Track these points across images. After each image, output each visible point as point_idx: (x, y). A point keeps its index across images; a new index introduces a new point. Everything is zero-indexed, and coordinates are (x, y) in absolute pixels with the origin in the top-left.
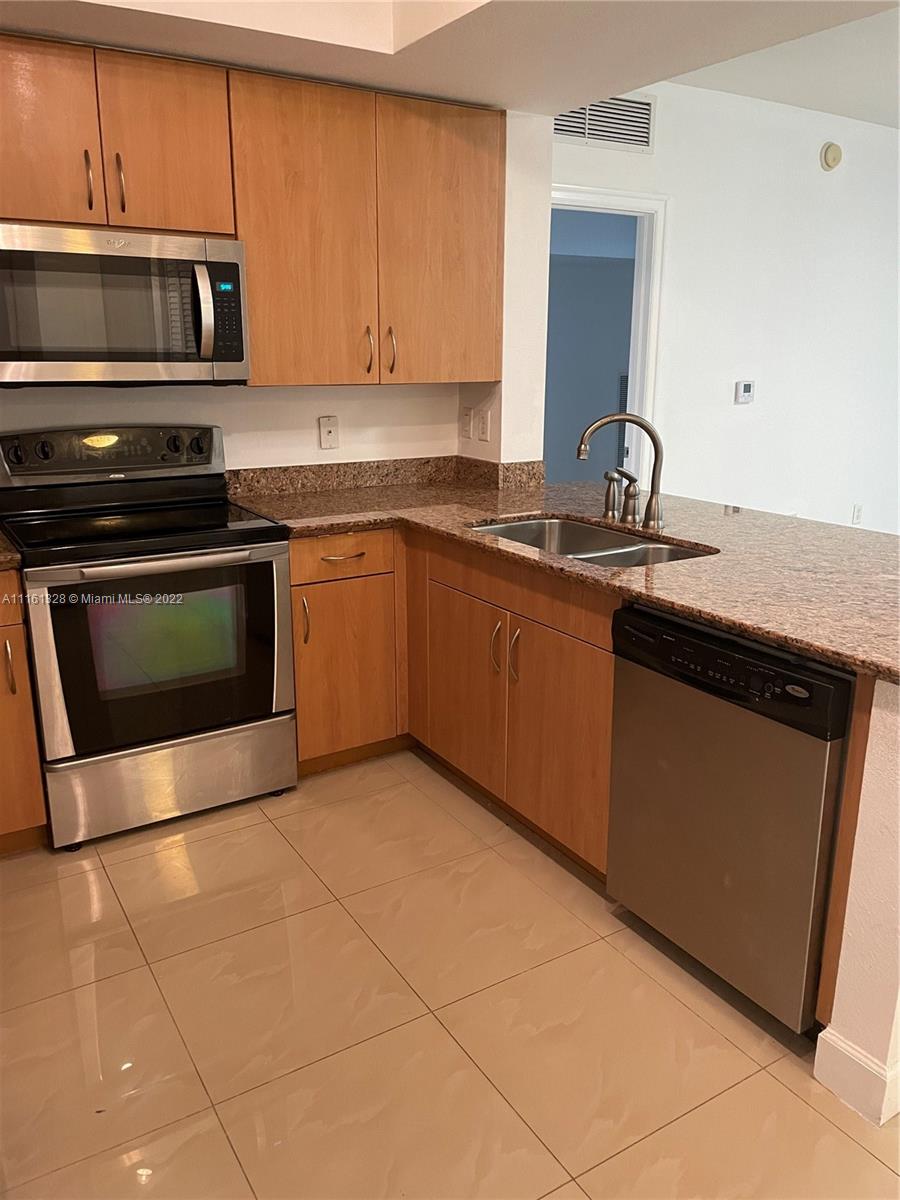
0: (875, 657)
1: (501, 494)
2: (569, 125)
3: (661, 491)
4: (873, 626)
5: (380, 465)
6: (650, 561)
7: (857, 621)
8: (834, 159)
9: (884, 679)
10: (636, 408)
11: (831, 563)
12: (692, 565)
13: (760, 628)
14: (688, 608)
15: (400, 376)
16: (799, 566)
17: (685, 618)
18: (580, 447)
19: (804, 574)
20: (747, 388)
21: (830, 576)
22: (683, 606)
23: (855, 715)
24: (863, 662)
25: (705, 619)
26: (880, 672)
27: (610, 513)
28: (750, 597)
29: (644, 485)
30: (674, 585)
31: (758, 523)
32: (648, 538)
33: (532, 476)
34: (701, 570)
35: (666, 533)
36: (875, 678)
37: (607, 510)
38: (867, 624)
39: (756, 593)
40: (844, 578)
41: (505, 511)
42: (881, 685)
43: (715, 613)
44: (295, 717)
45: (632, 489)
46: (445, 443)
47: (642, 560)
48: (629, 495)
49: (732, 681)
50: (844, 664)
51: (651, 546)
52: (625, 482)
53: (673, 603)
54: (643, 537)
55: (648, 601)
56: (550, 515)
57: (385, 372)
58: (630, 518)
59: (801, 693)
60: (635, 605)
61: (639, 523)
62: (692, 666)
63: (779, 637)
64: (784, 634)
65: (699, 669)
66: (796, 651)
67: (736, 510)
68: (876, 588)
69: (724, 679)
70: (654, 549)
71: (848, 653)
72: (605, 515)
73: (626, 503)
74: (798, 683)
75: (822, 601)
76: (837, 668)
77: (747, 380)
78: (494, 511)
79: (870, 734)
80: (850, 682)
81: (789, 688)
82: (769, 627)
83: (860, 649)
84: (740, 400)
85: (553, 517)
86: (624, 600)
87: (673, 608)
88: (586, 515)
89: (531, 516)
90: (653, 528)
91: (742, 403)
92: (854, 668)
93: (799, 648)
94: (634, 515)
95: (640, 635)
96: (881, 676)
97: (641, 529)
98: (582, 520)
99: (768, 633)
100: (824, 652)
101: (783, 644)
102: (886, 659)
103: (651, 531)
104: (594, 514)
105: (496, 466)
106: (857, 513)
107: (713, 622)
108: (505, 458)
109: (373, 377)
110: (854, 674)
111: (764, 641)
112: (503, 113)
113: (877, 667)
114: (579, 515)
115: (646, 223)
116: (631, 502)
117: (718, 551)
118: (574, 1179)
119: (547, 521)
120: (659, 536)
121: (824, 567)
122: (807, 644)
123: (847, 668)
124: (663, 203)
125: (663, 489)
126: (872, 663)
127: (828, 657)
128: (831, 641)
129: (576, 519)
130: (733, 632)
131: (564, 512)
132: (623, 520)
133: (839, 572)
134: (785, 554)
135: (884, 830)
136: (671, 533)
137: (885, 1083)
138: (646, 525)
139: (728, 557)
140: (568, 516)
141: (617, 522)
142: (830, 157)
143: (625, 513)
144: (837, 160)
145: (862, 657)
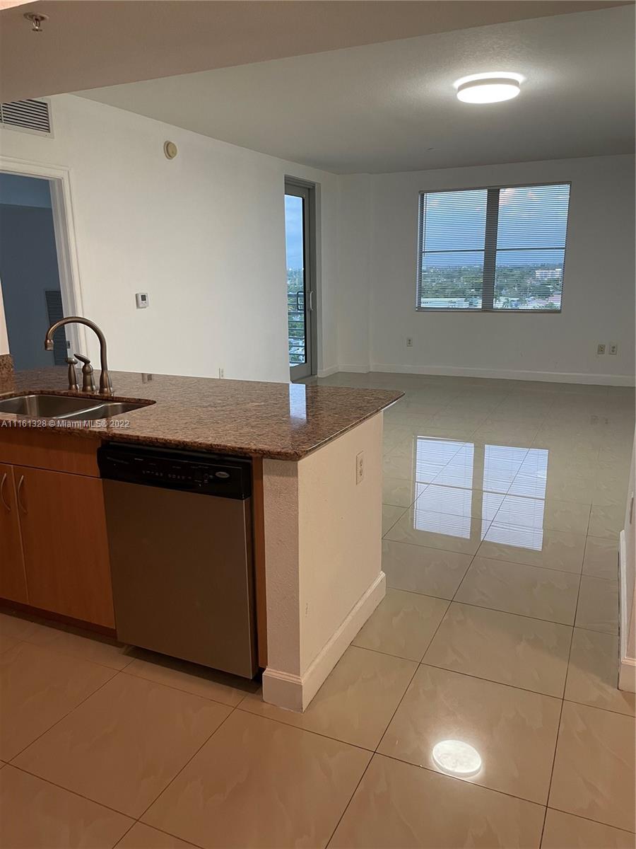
0: (260, 446)
3: (108, 369)
4: (254, 431)
6: (110, 414)
7: (246, 430)
8: (173, 152)
9: (267, 457)
10: (69, 311)
11: (222, 400)
12: (141, 412)
13: (195, 442)
14: (149, 438)
16: (205, 404)
17: (147, 445)
18: (46, 341)
19: (210, 409)
20: (144, 298)
21: (224, 408)
22: (145, 437)
23: (255, 482)
24: (255, 450)
25: (161, 443)
26: (264, 454)
27: (74, 386)
28: (183, 426)
29: (96, 365)
30: (135, 426)
31: (173, 382)
32: (105, 400)
33: (3, 366)
34: (149, 414)
35: (116, 395)
36: (262, 457)
37: (71, 384)
38: (252, 430)
39: (186, 423)
40: (231, 408)
42: (266, 462)
43: (166, 438)
45: (87, 368)
47: (104, 414)
48: (87, 372)
49: (183, 477)
50: (245, 453)
51: (109, 405)
52: (82, 364)
53: (138, 437)
54: (103, 400)
55: (121, 438)
56: (27, 392)
58: (89, 388)
59: (223, 475)
60: (111, 443)
61: (97, 390)
62: (157, 474)
63: (207, 445)
64: (210, 443)
65: (161, 475)
66: (217, 452)
67: (150, 377)
68: (250, 410)
69: (179, 477)
70: (111, 406)
71: (247, 446)
72: (70, 388)
73: (84, 379)
74: (223, 470)
75: (224, 422)
76: (241, 457)
77: (143, 292)
79: (264, 491)
80: (249, 464)
81: (217, 474)
82: (200, 440)
83: (252, 444)
84: (141, 306)
85: (31, 393)
86: (103, 440)
87: (138, 439)
88: (55, 389)
89: (12, 394)
90: (107, 393)
91: (143, 308)
92: (251, 454)
93: (220, 450)
94: (91, 385)
95: (119, 461)
96: (265, 456)
97: (98, 394)
98: (53, 393)
99: (200, 444)
100: (233, 449)
101: (210, 449)
102: (266, 446)
103: (106, 395)
104: (62, 388)
106: (221, 372)
107: (166, 444)
110: (251, 458)
111: (199, 450)
113: (262, 451)
114: (50, 390)
115: (56, 185)
116: (88, 377)
117: (155, 402)
118: (138, 821)
119: (26, 397)
120: (113, 398)
121: (220, 403)
122: (224, 446)
123: (247, 456)
124: (67, 173)
125: (109, 367)
126: (260, 450)
127: (236, 451)
128: (236, 442)
129: (49, 393)
130: (179, 447)
131: (38, 390)
132: (84, 389)
133: (228, 405)
134: (196, 399)
135: (279, 542)
136: (121, 395)
137: (302, 686)
138: (101, 391)
139: (161, 405)
140: (42, 391)
142: (170, 151)
143: (85, 384)
144: (175, 153)
145: (254, 447)
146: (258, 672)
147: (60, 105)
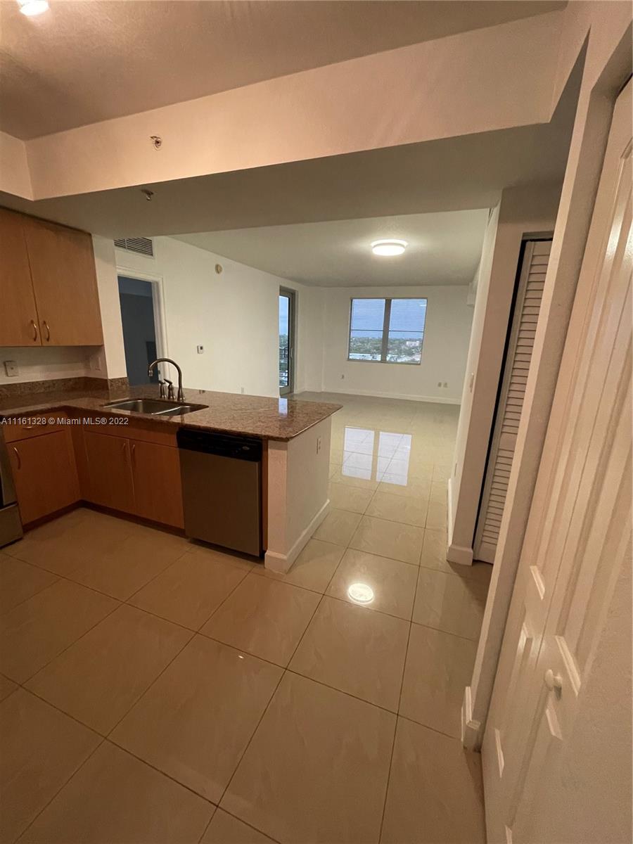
0: (267, 434)
1: (110, 392)
2: (119, 244)
4: (263, 425)
5: (44, 382)
6: (183, 412)
7: (259, 424)
9: (271, 440)
10: (161, 355)
11: (245, 406)
12: (201, 412)
15: (52, 343)
16: (236, 409)
17: (205, 431)
18: (148, 372)
19: (239, 411)
20: (201, 348)
21: (247, 411)
23: (263, 452)
26: (269, 438)
27: (163, 396)
28: (224, 421)
29: (175, 385)
30: (197, 420)
32: (181, 404)
33: (123, 384)
34: (205, 413)
35: (186, 402)
36: (268, 440)
37: (161, 395)
39: (226, 419)
40: (251, 411)
41: (113, 399)
42: (270, 443)
43: (215, 427)
44: (18, 504)
45: (171, 386)
46: (78, 372)
47: (179, 413)
48: (171, 388)
49: (224, 449)
50: (259, 437)
52: (168, 384)
54: (179, 404)
56: (137, 398)
57: (44, 341)
58: (171, 397)
59: (246, 448)
60: (184, 429)
61: (176, 399)
62: (210, 447)
63: (238, 432)
65: (212, 447)
67: (204, 391)
68: (261, 413)
69: (222, 449)
70: (184, 408)
71: (260, 433)
72: (161, 397)
73: (169, 392)
74: (246, 445)
75: (247, 419)
76: (256, 439)
77: (200, 345)
78: (108, 399)
79: (268, 458)
80: (260, 443)
81: (243, 448)
82: (234, 429)
83: (262, 432)
85: (139, 399)
86: (179, 428)
87: (200, 428)
88: (153, 398)
89: (128, 400)
90: (182, 400)
91: (201, 353)
93: (245, 435)
94: (173, 396)
95: (190, 439)
98: (151, 400)
100: (252, 434)
101: (239, 434)
102: (270, 434)
103: (181, 402)
104: (156, 397)
105: (106, 380)
106: (243, 390)
107: (215, 431)
108: (110, 377)
109: (38, 343)
110: (261, 440)
111: (233, 434)
112: (90, 235)
113: (268, 436)
114: (150, 398)
115: (155, 285)
116: (171, 391)
117: (208, 406)
118: (197, 633)
119: (136, 401)
121: (244, 408)
122: (247, 433)
124: (161, 279)
125: (183, 386)
127: (254, 436)
128: (254, 431)
130: (222, 432)
131: (143, 397)
132: (169, 398)
133: (249, 409)
134: (231, 405)
136: (190, 401)
138: (179, 399)
139: (212, 408)
140: (145, 398)
141: (166, 399)
142: (219, 269)
143: (170, 395)
144: (221, 271)
145: (264, 434)
146: (263, 553)
147: (158, 242)
